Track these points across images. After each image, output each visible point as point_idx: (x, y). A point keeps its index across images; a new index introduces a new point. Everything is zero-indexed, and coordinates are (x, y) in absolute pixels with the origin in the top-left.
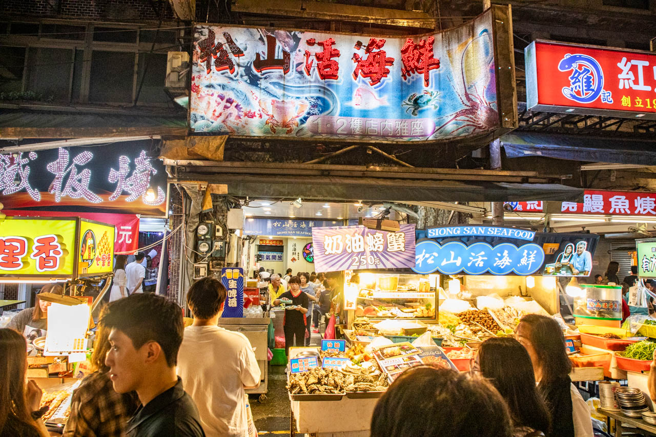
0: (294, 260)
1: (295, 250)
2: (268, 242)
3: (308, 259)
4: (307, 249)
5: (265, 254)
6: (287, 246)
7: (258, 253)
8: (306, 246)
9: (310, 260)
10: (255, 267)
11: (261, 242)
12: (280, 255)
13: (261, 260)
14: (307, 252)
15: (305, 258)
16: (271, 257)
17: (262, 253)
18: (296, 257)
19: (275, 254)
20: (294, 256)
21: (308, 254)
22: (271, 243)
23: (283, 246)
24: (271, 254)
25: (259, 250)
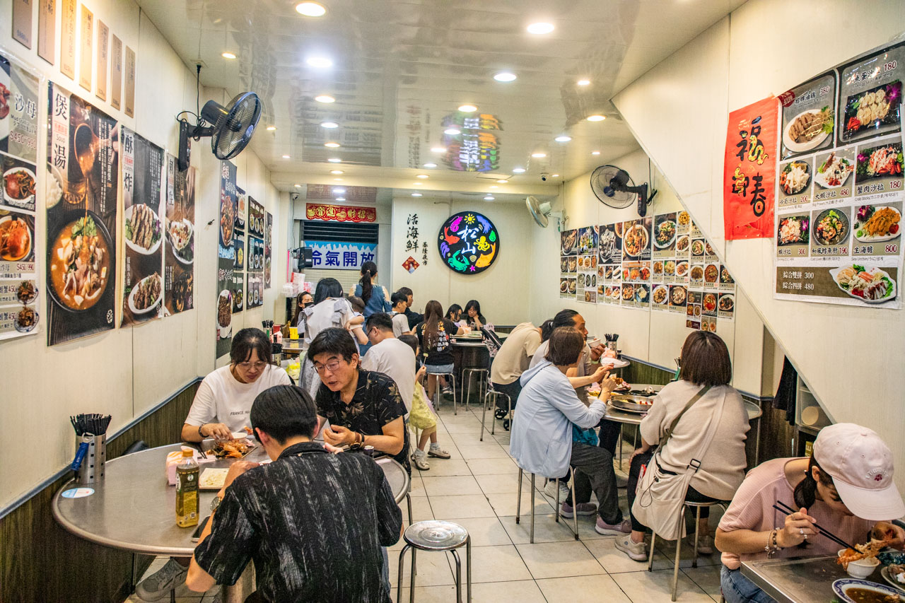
0: (410, 264)
1: (415, 235)
2: (331, 214)
3: (455, 263)
4: (450, 233)
5: (324, 249)
6: (389, 224)
7: (303, 244)
8: (447, 224)
9: (460, 266)
10: (290, 286)
11: (311, 213)
12: (367, 251)
13: (309, 266)
14: (453, 240)
15: (446, 260)
16: (340, 258)
17: (315, 247)
18: (417, 256)
19: (353, 248)
20: (412, 253)
21: (453, 248)
22: (342, 215)
23: (377, 226)
24: (341, 249)
25: (306, 236)
